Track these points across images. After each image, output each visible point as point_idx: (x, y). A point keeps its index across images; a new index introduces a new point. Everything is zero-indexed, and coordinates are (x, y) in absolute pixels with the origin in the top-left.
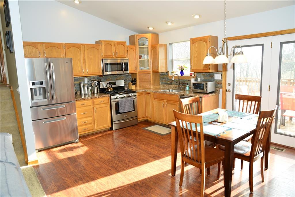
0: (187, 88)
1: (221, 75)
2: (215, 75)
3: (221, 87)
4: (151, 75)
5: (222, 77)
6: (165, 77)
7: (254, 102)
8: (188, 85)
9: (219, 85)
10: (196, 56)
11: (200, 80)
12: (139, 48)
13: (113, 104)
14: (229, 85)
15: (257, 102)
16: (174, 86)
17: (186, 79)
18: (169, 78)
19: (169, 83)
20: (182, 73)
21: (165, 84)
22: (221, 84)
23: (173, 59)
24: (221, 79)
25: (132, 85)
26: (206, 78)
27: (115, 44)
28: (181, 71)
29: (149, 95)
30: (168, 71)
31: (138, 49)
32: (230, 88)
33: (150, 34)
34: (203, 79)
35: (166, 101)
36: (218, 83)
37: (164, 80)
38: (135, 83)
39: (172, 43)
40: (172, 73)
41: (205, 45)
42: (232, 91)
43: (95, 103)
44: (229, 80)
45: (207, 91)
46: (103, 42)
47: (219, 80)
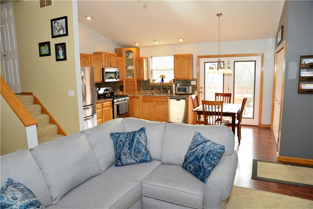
0: (169, 92)
1: (196, 81)
2: (191, 82)
3: (196, 90)
4: (136, 82)
5: (196, 83)
6: (147, 84)
7: (227, 97)
8: (169, 89)
9: (194, 89)
10: (179, 68)
11: (179, 86)
12: (126, 59)
13: (115, 107)
14: (202, 88)
15: (229, 97)
16: (155, 91)
17: (166, 85)
18: (150, 85)
19: (150, 88)
20: (162, 80)
21: (146, 90)
22: (196, 88)
23: (153, 69)
24: (195, 84)
25: (120, 91)
26: (184, 84)
27: (110, 56)
28: (161, 79)
29: (137, 99)
30: (149, 79)
31: (125, 61)
32: (202, 90)
33: (135, 48)
34: (181, 85)
35: (155, 102)
36: (194, 87)
37: (145, 86)
38: (122, 90)
39: (152, 57)
40: (153, 80)
41: (187, 60)
42: (204, 92)
43: (104, 106)
44: (202, 85)
45: (189, 93)
46: (103, 54)
47: (195, 85)
